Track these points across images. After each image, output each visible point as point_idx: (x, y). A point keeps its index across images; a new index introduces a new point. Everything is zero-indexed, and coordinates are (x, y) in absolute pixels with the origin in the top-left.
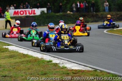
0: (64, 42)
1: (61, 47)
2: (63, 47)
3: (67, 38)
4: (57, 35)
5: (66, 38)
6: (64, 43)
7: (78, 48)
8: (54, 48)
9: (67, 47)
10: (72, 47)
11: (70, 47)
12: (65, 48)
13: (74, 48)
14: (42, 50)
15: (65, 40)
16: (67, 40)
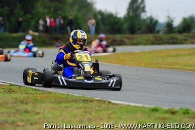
0: (83, 66)
1: (78, 78)
2: (82, 78)
3: (88, 59)
5: (85, 59)
6: (84, 70)
7: (112, 81)
8: (63, 78)
9: (88, 78)
10: (101, 79)
11: (96, 78)
12: (86, 81)
13: (104, 81)
14: (30, 82)
15: (83, 62)
16: (88, 62)
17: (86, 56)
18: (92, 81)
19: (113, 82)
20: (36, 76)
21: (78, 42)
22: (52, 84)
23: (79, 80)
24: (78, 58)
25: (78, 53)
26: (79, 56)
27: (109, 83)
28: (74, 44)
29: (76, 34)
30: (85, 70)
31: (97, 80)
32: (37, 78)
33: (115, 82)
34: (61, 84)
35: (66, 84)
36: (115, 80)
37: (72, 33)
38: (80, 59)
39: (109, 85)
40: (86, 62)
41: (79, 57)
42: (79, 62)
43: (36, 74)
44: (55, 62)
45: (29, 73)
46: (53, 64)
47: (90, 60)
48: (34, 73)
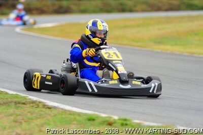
0: (116, 67)
3: (118, 57)
5: (114, 58)
7: (153, 85)
10: (139, 83)
11: (134, 82)
13: (143, 86)
14: (39, 88)
15: (114, 62)
16: (120, 62)
17: (115, 53)
18: (128, 87)
19: (155, 87)
21: (97, 35)
22: (77, 91)
23: (112, 84)
24: (106, 57)
25: (104, 50)
26: (106, 53)
27: (150, 88)
28: (93, 37)
29: (94, 24)
30: (119, 72)
31: (135, 85)
33: (156, 86)
34: (90, 90)
35: (96, 91)
36: (157, 84)
37: (90, 24)
38: (108, 57)
40: (117, 62)
41: (107, 55)
42: (108, 61)
43: (49, 78)
44: (68, 61)
45: (35, 76)
46: (64, 64)
47: (121, 58)
48: (45, 76)
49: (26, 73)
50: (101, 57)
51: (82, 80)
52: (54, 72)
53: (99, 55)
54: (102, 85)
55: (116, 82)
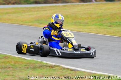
0: (71, 41)
4: (47, 29)
5: (70, 36)
8: (58, 50)
10: (84, 50)
13: (87, 52)
14: (26, 52)
15: (70, 38)
16: (73, 38)
17: (70, 33)
18: (79, 52)
19: (93, 52)
20: (32, 48)
23: (70, 51)
24: (65, 35)
25: (64, 31)
26: (65, 33)
27: (91, 53)
30: (73, 44)
31: (82, 51)
32: (34, 50)
34: (57, 54)
35: (61, 55)
36: (94, 51)
37: (54, 16)
38: (66, 35)
39: (91, 55)
40: (72, 38)
41: (66, 34)
42: (66, 38)
44: (41, 37)
45: (24, 45)
46: (40, 39)
47: (73, 36)
48: (29, 46)
49: (18, 44)
50: (62, 35)
51: (52, 48)
52: (34, 43)
53: (61, 34)
54: (64, 51)
55: (72, 50)
